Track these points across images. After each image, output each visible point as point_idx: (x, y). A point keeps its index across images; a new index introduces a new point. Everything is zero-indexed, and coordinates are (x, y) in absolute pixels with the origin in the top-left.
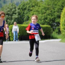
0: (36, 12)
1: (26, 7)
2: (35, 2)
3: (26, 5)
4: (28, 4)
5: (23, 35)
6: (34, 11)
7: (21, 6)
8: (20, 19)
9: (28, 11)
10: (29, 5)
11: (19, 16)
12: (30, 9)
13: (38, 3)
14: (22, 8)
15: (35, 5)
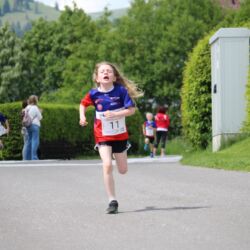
0: (85, 58)
1: (51, 42)
2: (84, 26)
3: (52, 34)
4: (58, 32)
5: (45, 139)
6: (80, 57)
7: (33, 39)
8: (28, 82)
9: (55, 57)
10: (60, 35)
11: (25, 72)
12: (62, 50)
13: (93, 30)
14: (37, 46)
15: (84, 35)
